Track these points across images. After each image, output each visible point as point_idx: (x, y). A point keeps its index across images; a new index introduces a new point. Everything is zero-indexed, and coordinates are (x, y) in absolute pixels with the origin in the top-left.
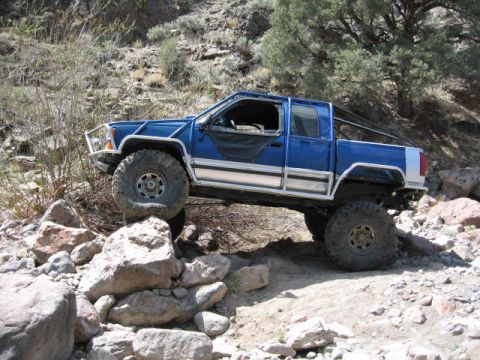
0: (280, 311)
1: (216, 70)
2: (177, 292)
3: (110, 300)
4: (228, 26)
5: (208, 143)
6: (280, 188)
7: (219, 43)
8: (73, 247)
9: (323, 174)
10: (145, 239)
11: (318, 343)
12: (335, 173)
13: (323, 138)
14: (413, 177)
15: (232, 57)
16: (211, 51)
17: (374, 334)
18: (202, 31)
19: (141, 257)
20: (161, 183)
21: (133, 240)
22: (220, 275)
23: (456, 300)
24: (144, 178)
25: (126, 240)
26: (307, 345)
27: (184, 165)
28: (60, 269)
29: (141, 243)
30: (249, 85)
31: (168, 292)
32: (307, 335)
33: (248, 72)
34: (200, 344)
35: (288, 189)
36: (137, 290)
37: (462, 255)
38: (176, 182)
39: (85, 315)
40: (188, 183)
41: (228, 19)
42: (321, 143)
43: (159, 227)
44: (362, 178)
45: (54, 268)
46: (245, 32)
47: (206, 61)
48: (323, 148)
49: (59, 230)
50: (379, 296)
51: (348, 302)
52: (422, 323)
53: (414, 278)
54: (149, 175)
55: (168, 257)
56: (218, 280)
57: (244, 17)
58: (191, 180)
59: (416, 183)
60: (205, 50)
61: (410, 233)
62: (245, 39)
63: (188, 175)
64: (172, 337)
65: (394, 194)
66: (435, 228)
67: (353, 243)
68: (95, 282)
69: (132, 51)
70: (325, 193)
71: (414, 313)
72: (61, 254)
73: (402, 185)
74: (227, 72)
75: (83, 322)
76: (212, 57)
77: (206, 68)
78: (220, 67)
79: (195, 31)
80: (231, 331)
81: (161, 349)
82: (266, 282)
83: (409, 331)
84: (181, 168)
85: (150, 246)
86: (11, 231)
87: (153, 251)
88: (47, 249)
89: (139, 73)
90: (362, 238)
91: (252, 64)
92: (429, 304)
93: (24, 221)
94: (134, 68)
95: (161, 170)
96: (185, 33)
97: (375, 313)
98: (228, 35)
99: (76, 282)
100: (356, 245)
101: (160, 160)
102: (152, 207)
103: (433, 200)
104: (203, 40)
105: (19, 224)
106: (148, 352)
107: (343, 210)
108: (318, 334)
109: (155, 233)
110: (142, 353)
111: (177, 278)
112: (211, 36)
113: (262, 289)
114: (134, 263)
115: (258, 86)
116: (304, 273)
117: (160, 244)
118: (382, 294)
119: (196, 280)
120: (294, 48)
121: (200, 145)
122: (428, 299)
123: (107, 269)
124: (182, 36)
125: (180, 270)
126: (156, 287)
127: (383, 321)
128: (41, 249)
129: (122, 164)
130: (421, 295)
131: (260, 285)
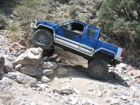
0: (65, 82)
1: (84, 16)
2: (39, 69)
3: (21, 66)
4: (92, 5)
5: (61, 32)
6: (78, 49)
7: (88, 9)
8: (20, 50)
9: (91, 48)
10: (34, 52)
11: (67, 92)
12: (95, 49)
13: (94, 38)
14: (118, 56)
15: (90, 14)
16: (84, 11)
17: (86, 95)
18: (84, 5)
19: (31, 56)
20: (46, 39)
21: (31, 51)
22: (53, 68)
23: (114, 94)
24: (42, 37)
25: (30, 51)
26: (64, 92)
27: (53, 36)
28: (13, 55)
29: (33, 53)
30: (91, 22)
31: (37, 68)
32: (65, 89)
33: (93, 19)
34: (33, 81)
35: (80, 50)
36: (28, 65)
37: (128, 84)
38: (49, 40)
39: (8, 66)
40: (52, 41)
41: (93, 3)
42: (93, 39)
43: (39, 50)
44: (103, 53)
45: (12, 54)
46: (97, 8)
47: (82, 13)
48: (94, 41)
49: (18, 45)
50: (94, 86)
51: (84, 85)
52: (101, 96)
53: (107, 85)
54: (43, 36)
55: (38, 58)
56: (52, 69)
57: (98, 3)
58: (54, 40)
59: (118, 59)
60: (83, 10)
61: (118, 74)
62: (96, 10)
63: (53, 39)
64: (27, 78)
65: (112, 60)
66: (128, 76)
67: (95, 70)
68: (19, 60)
69: (63, 6)
70: (90, 54)
71: (100, 93)
72: (15, 51)
73: (114, 58)
74: (87, 18)
75: (7, 68)
76: (84, 12)
77: (81, 15)
78: (85, 16)
79: (82, 4)
80: (49, 83)
81: (23, 80)
82: (65, 74)
83: (96, 98)
84: (52, 36)
85: (35, 54)
86: (9, 44)
87: (35, 56)
88: (13, 49)
89: (63, 12)
90: (98, 70)
91: (95, 17)
92: (106, 92)
93: (13, 42)
94: (62, 10)
95: (46, 35)
96: (79, 4)
97: (89, 90)
98: (91, 7)
99: (15, 59)
100: (96, 72)
101: (47, 33)
102: (40, 45)
103: (132, 68)
104: (84, 7)
105: (12, 42)
106: (19, 79)
107: (94, 60)
108: (68, 90)
109: (37, 51)
110: (18, 79)
111: (40, 65)
112: (87, 6)
113: (64, 75)
114: (29, 57)
115: (94, 23)
116: (78, 75)
117: (38, 54)
118: (95, 86)
119: (45, 67)
120: (106, 14)
121: (59, 31)
122: (106, 91)
123: (22, 57)
124: (78, 5)
125: (42, 63)
126: (34, 66)
127: (91, 93)
128: (12, 49)
129: (36, 31)
130: (105, 89)
131: (64, 74)
